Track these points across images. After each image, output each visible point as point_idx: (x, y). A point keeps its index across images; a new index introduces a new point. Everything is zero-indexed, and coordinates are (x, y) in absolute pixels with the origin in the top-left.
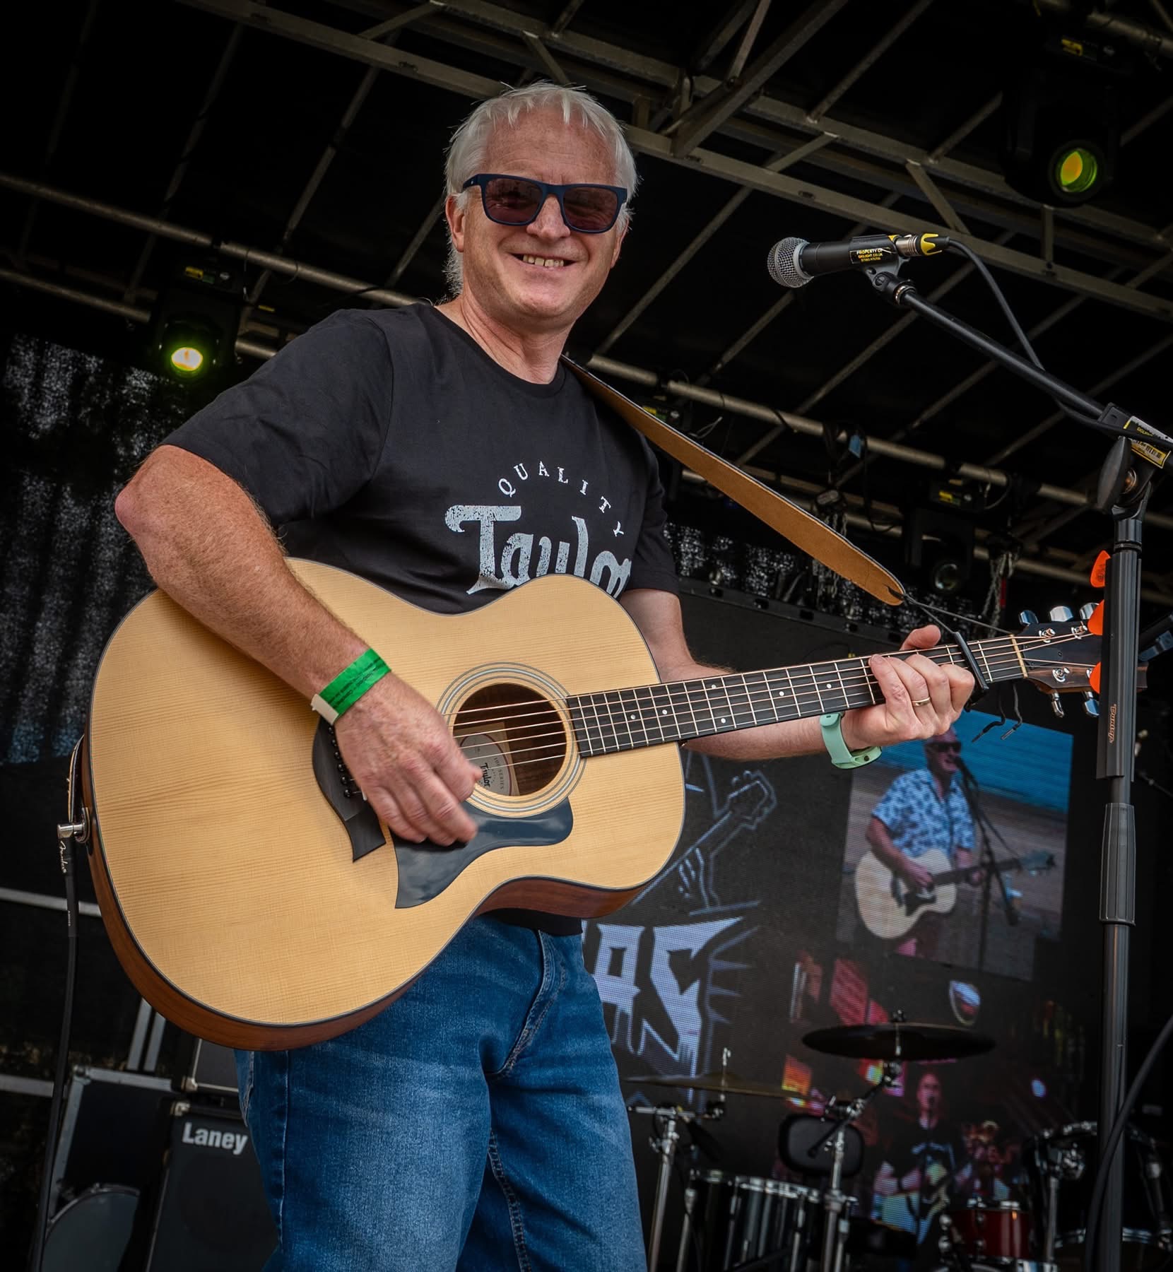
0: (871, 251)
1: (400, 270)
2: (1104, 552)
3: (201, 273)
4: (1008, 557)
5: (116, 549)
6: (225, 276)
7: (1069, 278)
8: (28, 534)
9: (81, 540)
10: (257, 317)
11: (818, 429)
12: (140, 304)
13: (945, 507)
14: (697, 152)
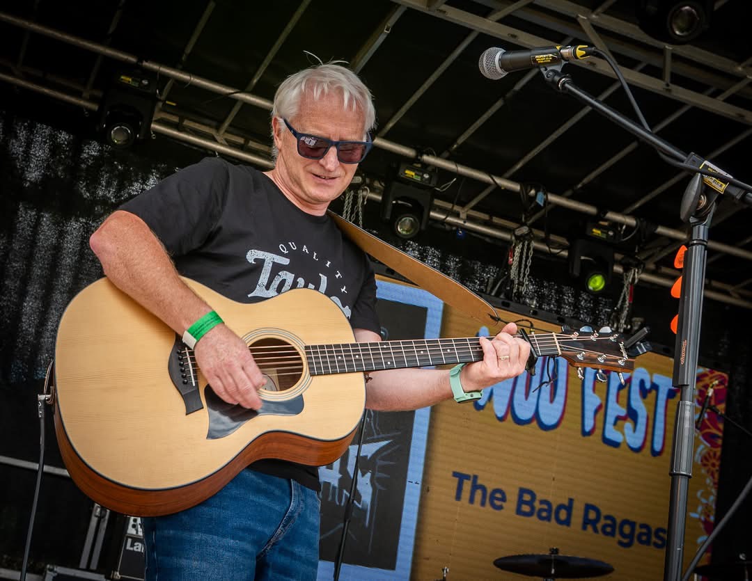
0: (544, 56)
1: (255, 81)
2: (683, 246)
3: (130, 80)
4: (635, 271)
5: (73, 258)
6: (145, 82)
7: (680, 93)
8: (19, 249)
9: (52, 252)
10: (165, 109)
11: (516, 187)
12: (92, 99)
13: (596, 239)
14: (444, 7)
